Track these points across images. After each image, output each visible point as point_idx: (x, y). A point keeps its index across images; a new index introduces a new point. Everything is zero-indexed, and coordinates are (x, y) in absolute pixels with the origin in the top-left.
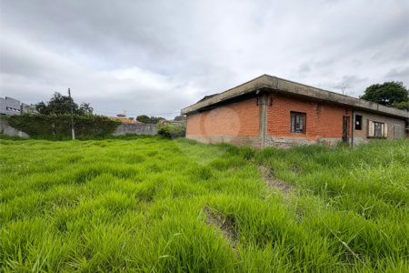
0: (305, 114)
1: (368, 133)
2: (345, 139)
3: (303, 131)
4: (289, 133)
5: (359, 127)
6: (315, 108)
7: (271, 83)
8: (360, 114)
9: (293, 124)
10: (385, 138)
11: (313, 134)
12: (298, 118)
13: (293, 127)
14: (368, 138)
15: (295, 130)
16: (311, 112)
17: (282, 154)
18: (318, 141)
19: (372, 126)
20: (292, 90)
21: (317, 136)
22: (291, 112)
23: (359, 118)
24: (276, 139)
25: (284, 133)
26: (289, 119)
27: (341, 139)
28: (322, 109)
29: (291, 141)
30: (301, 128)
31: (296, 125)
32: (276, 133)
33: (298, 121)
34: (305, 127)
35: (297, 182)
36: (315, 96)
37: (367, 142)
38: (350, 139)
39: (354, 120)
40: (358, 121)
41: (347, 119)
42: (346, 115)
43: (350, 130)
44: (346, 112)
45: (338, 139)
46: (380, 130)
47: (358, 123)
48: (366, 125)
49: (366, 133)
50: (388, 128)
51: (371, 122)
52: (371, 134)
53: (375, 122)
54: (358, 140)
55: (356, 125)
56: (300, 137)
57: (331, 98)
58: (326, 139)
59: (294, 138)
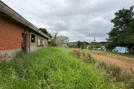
5: (33, 41)
8: (34, 34)
10: (43, 46)
14: (38, 46)
19: (39, 41)
23: (33, 36)
37: (37, 48)
38: (28, 49)
39: (31, 37)
40: (33, 38)
41: (26, 36)
42: (24, 33)
43: (28, 43)
44: (25, 31)
45: (17, 50)
46: (42, 42)
47: (33, 39)
48: (37, 40)
49: (37, 44)
50: (44, 42)
51: (39, 39)
52: (39, 44)
53: (40, 39)
54: (33, 48)
55: (32, 40)
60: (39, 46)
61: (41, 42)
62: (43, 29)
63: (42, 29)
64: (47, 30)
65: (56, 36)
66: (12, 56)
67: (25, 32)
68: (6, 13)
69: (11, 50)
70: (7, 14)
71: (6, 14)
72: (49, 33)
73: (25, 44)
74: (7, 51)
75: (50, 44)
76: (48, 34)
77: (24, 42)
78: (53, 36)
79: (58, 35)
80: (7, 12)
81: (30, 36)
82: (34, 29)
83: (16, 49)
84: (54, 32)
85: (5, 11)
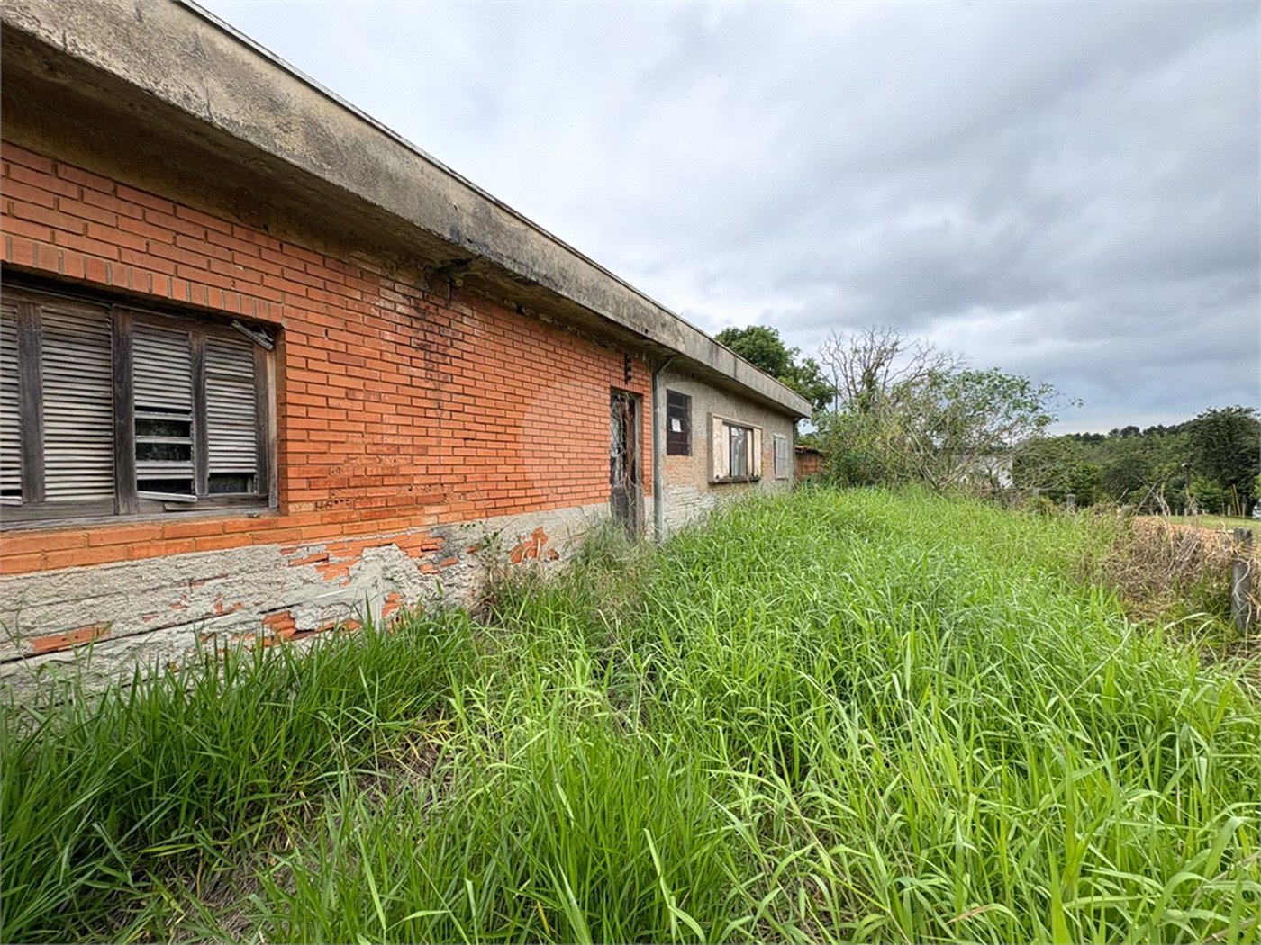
0: (275, 330)
1: (710, 467)
2: (625, 504)
8: (680, 389)
10: (755, 480)
12: (155, 363)
14: (712, 485)
15: (121, 482)
19: (721, 437)
21: (431, 517)
23: (679, 407)
27: (603, 509)
33: (159, 396)
34: (276, 454)
37: (708, 502)
38: (649, 501)
39: (662, 411)
40: (677, 417)
41: (632, 405)
42: (622, 385)
43: (648, 459)
44: (627, 369)
45: (589, 509)
46: (743, 453)
47: (676, 427)
48: (705, 436)
49: (703, 468)
50: (762, 445)
51: (717, 423)
52: (721, 472)
53: (730, 425)
54: (678, 500)
55: (671, 434)
56: (166, 566)
57: (496, 248)
58: (494, 522)
59: (111, 575)
60: (723, 483)
61: (739, 452)
62: (751, 331)
63: (743, 335)
64: (781, 338)
65: (869, 380)
66: (566, 547)
67: (628, 379)
68: (534, 279)
69: (558, 512)
70: (540, 281)
71: (536, 283)
72: (798, 363)
73: (629, 466)
74: (542, 514)
75: (812, 463)
76: (795, 373)
77: (625, 457)
78: (842, 384)
79: (896, 372)
80: (536, 269)
81: (655, 407)
82: (681, 348)
83: (584, 507)
84: (847, 347)
85: (530, 264)
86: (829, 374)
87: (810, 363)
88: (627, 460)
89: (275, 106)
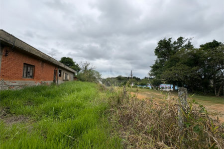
2: (54, 81)
3: (32, 77)
4: (22, 78)
5: (60, 76)
6: (41, 64)
7: (8, 39)
8: (61, 70)
9: (25, 72)
10: (68, 80)
11: (38, 79)
12: (29, 68)
13: (25, 74)
15: (26, 76)
16: (38, 66)
17: (17, 94)
18: (41, 83)
19: (65, 75)
20: (26, 49)
21: (41, 80)
22: (24, 64)
24: (9, 83)
25: (17, 78)
26: (22, 69)
27: (53, 81)
28: (45, 65)
29: (23, 84)
30: (31, 75)
31: (28, 73)
32: (10, 78)
33: (29, 70)
34: (33, 75)
35: (33, 112)
36: (41, 57)
37: (63, 82)
40: (60, 73)
41: (56, 71)
43: (57, 77)
44: (56, 68)
48: (63, 75)
49: (62, 78)
50: (70, 76)
51: (64, 73)
52: (64, 79)
54: (60, 81)
56: (30, 81)
57: (50, 60)
58: (46, 81)
59: (26, 81)
61: (66, 77)
65: (86, 68)
72: (75, 64)
74: (48, 81)
76: (75, 66)
78: (82, 68)
79: (89, 67)
81: (58, 71)
83: (51, 81)
84: (83, 63)
86: (80, 66)
87: (77, 64)
88: (55, 77)
89: (41, 54)
